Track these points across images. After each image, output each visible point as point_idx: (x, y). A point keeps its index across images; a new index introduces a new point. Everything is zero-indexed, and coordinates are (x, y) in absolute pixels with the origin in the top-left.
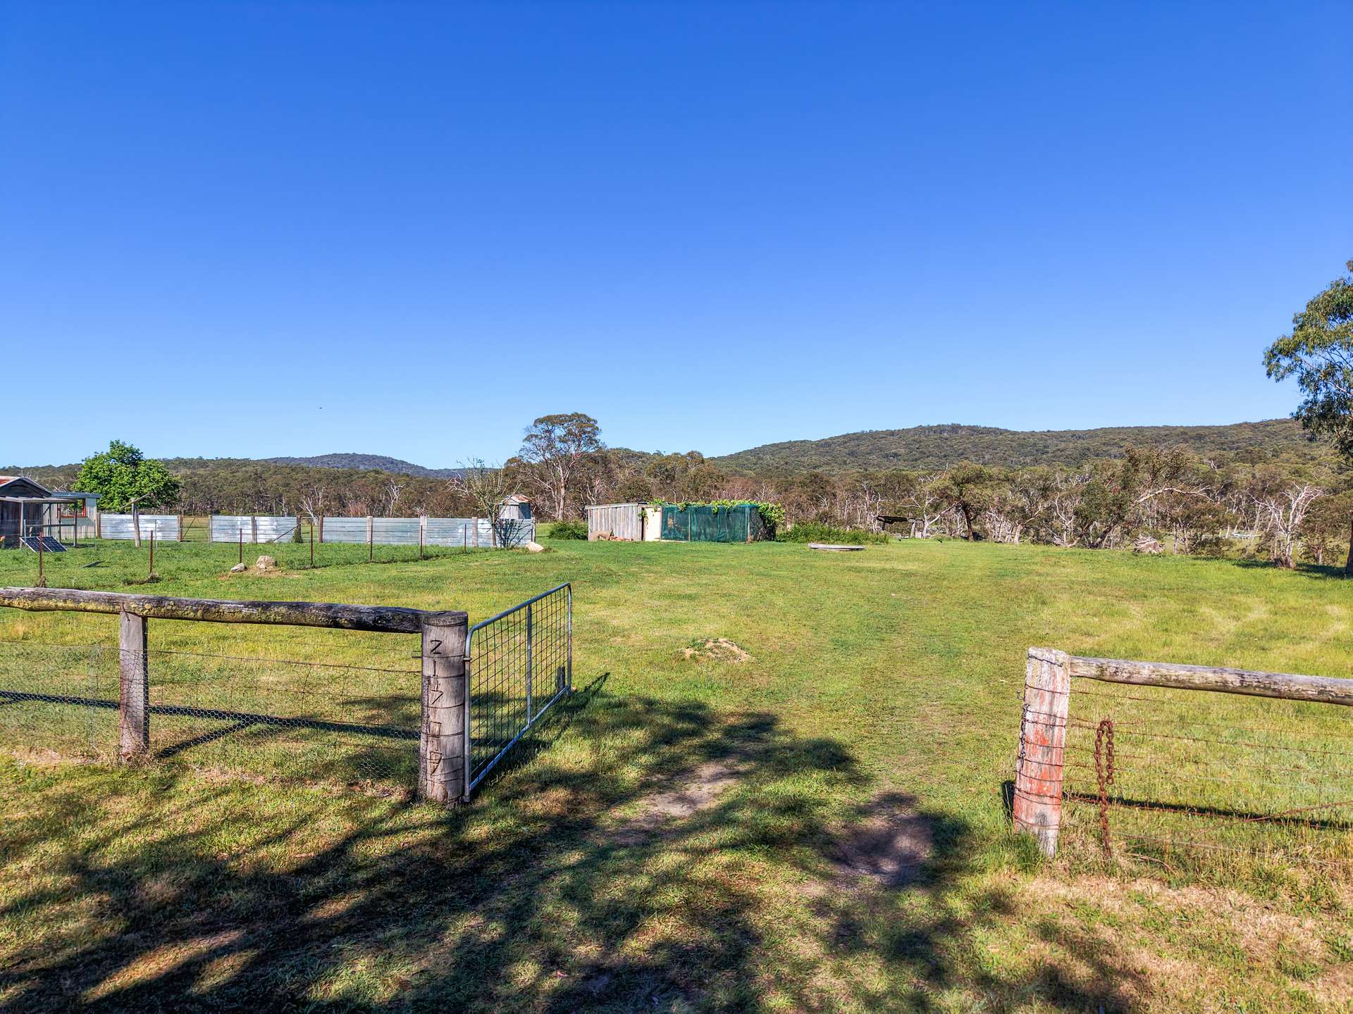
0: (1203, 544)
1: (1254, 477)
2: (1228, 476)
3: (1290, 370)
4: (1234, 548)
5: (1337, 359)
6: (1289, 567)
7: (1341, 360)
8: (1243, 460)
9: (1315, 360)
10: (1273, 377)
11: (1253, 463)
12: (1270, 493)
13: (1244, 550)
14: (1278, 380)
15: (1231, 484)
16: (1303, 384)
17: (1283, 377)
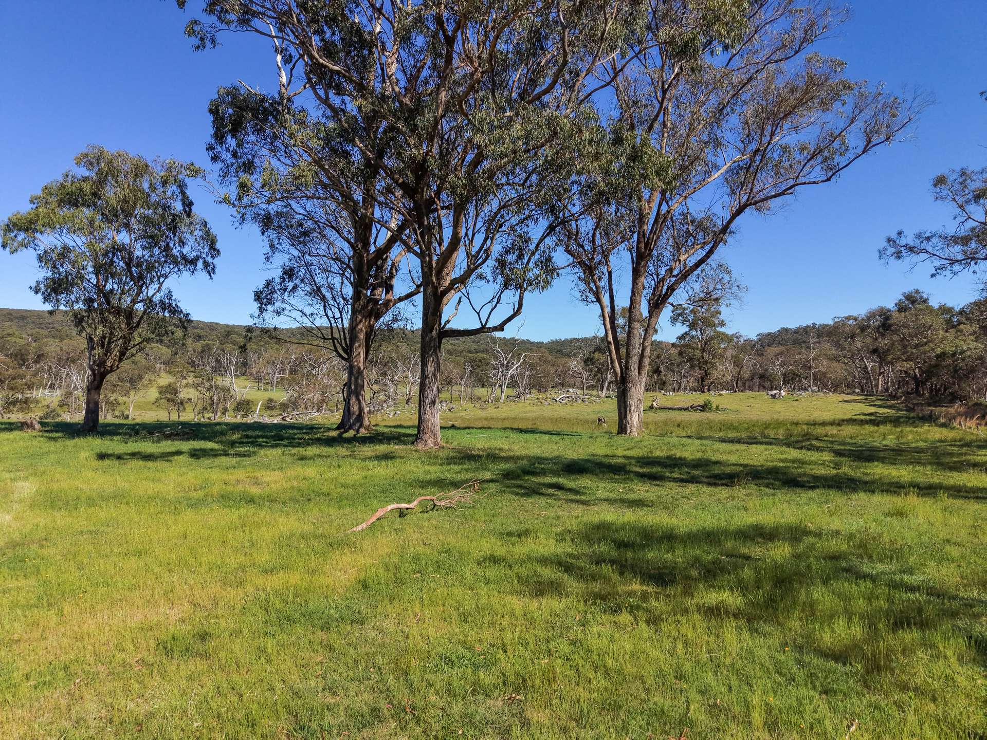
0: (14, 403)
1: (61, 350)
2: (40, 348)
3: (25, 245)
4: (40, 405)
5: (71, 244)
6: (34, 429)
7: (74, 244)
8: (54, 337)
9: (48, 240)
10: (8, 249)
11: (62, 340)
12: (73, 361)
13: (48, 406)
14: (12, 253)
15: (43, 355)
16: (41, 261)
17: (16, 250)
